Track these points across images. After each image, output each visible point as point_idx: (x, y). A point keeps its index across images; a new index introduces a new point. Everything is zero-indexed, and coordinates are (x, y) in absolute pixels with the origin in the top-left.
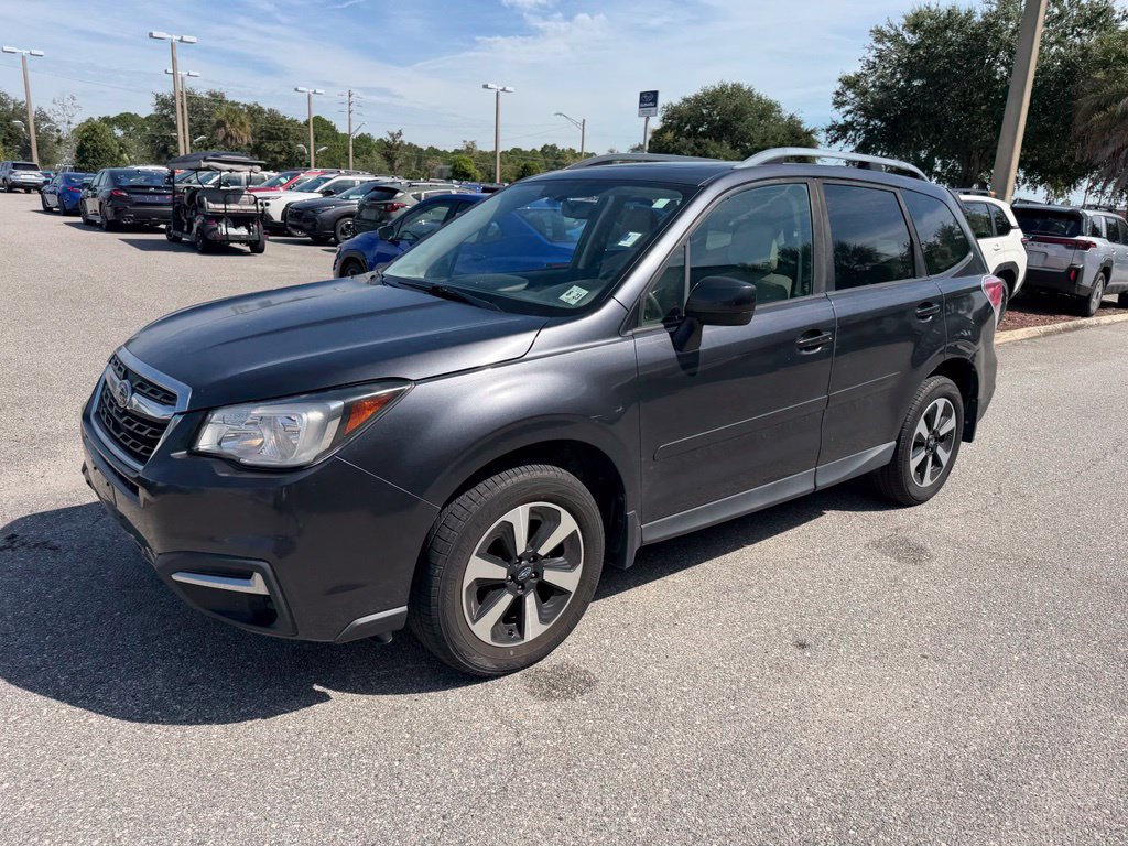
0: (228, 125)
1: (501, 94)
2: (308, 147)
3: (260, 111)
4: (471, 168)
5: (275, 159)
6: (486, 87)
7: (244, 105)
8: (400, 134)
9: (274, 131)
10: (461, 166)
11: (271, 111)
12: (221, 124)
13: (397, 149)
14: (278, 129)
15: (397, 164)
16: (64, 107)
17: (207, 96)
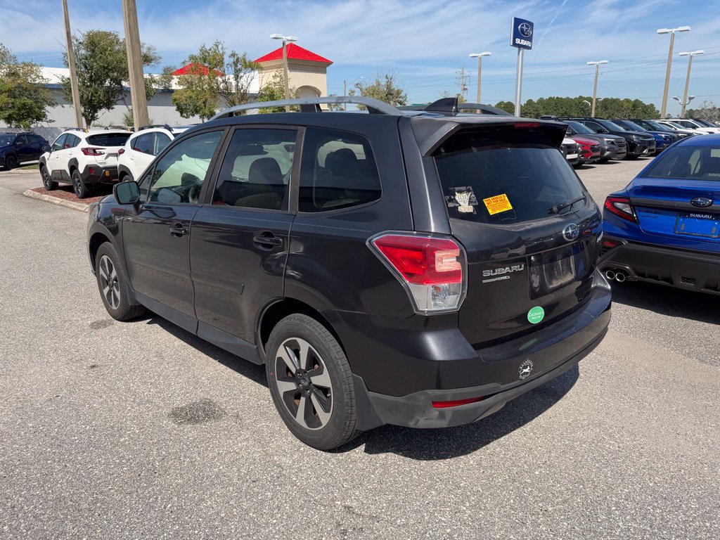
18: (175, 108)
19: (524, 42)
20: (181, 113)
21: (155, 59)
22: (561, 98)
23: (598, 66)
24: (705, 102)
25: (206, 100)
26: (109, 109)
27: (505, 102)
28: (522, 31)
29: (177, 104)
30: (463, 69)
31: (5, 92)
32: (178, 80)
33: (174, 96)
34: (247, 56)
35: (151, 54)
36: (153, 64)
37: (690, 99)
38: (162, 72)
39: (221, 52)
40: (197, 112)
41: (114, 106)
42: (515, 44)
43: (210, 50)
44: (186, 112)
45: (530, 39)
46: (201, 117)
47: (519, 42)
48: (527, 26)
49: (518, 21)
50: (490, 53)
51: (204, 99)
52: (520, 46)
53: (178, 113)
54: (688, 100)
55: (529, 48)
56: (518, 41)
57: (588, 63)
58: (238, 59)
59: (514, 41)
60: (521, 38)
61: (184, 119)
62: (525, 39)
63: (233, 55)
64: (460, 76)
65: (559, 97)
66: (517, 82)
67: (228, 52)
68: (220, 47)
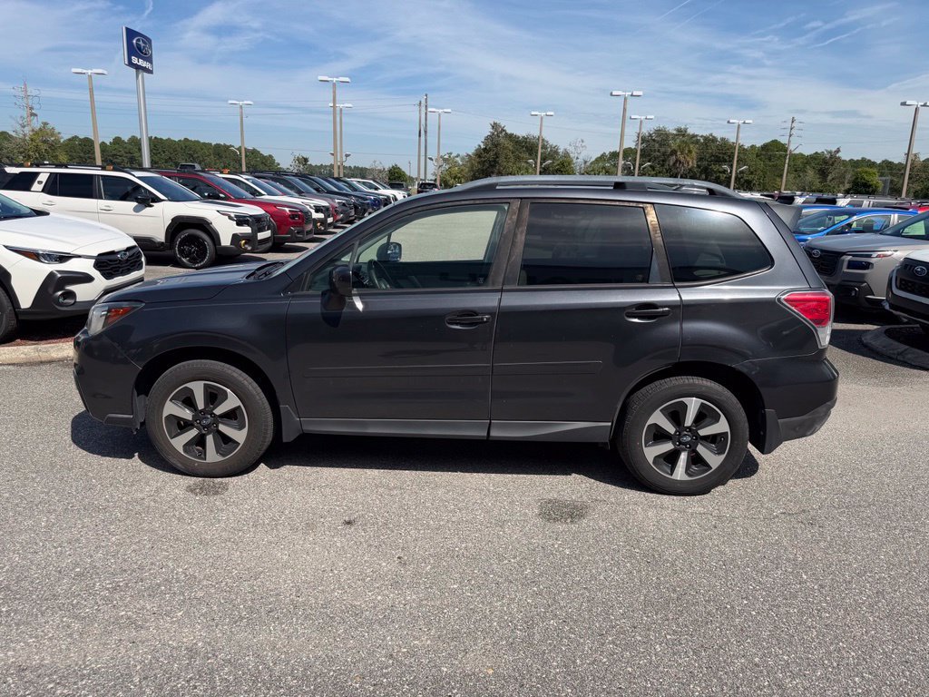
0: (679, 153)
1: (921, 109)
2: (731, 166)
3: (714, 140)
4: (876, 180)
5: (719, 177)
6: (904, 104)
7: (702, 136)
8: (838, 151)
9: (721, 155)
10: (863, 178)
11: (723, 139)
12: (674, 152)
13: (832, 165)
14: (725, 154)
15: (829, 178)
16: (576, 147)
17: (675, 132)
19: (142, 63)
22: (161, 139)
23: (241, 107)
24: (375, 162)
27: (82, 137)
28: (138, 48)
30: (25, 85)
37: (347, 156)
42: (131, 64)
45: (149, 60)
47: (136, 62)
48: (144, 42)
49: (131, 34)
50: (105, 72)
52: (138, 68)
54: (344, 158)
55: (150, 71)
56: (134, 60)
57: (230, 102)
59: (130, 60)
60: (139, 57)
62: (144, 59)
64: (22, 94)
65: (159, 137)
66: (140, 115)
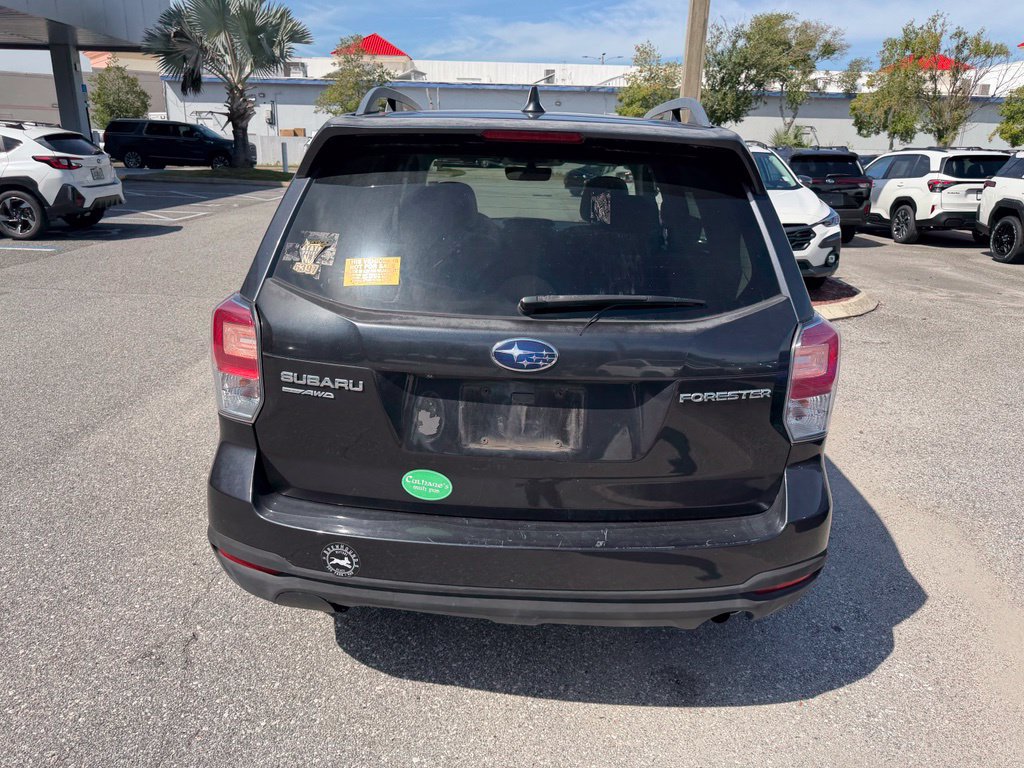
18: (852, 121)
20: (860, 129)
21: (841, 48)
25: (890, 109)
26: (736, 122)
29: (856, 115)
31: (639, 100)
32: (867, 79)
33: (854, 103)
34: (983, 35)
35: (837, 42)
36: (835, 56)
38: (847, 68)
39: (939, 30)
40: (885, 127)
41: (745, 118)
43: (922, 28)
44: (868, 128)
46: (889, 135)
51: (885, 108)
53: (855, 129)
58: (965, 41)
61: (862, 138)
63: (958, 34)
67: (951, 30)
68: (940, 22)
